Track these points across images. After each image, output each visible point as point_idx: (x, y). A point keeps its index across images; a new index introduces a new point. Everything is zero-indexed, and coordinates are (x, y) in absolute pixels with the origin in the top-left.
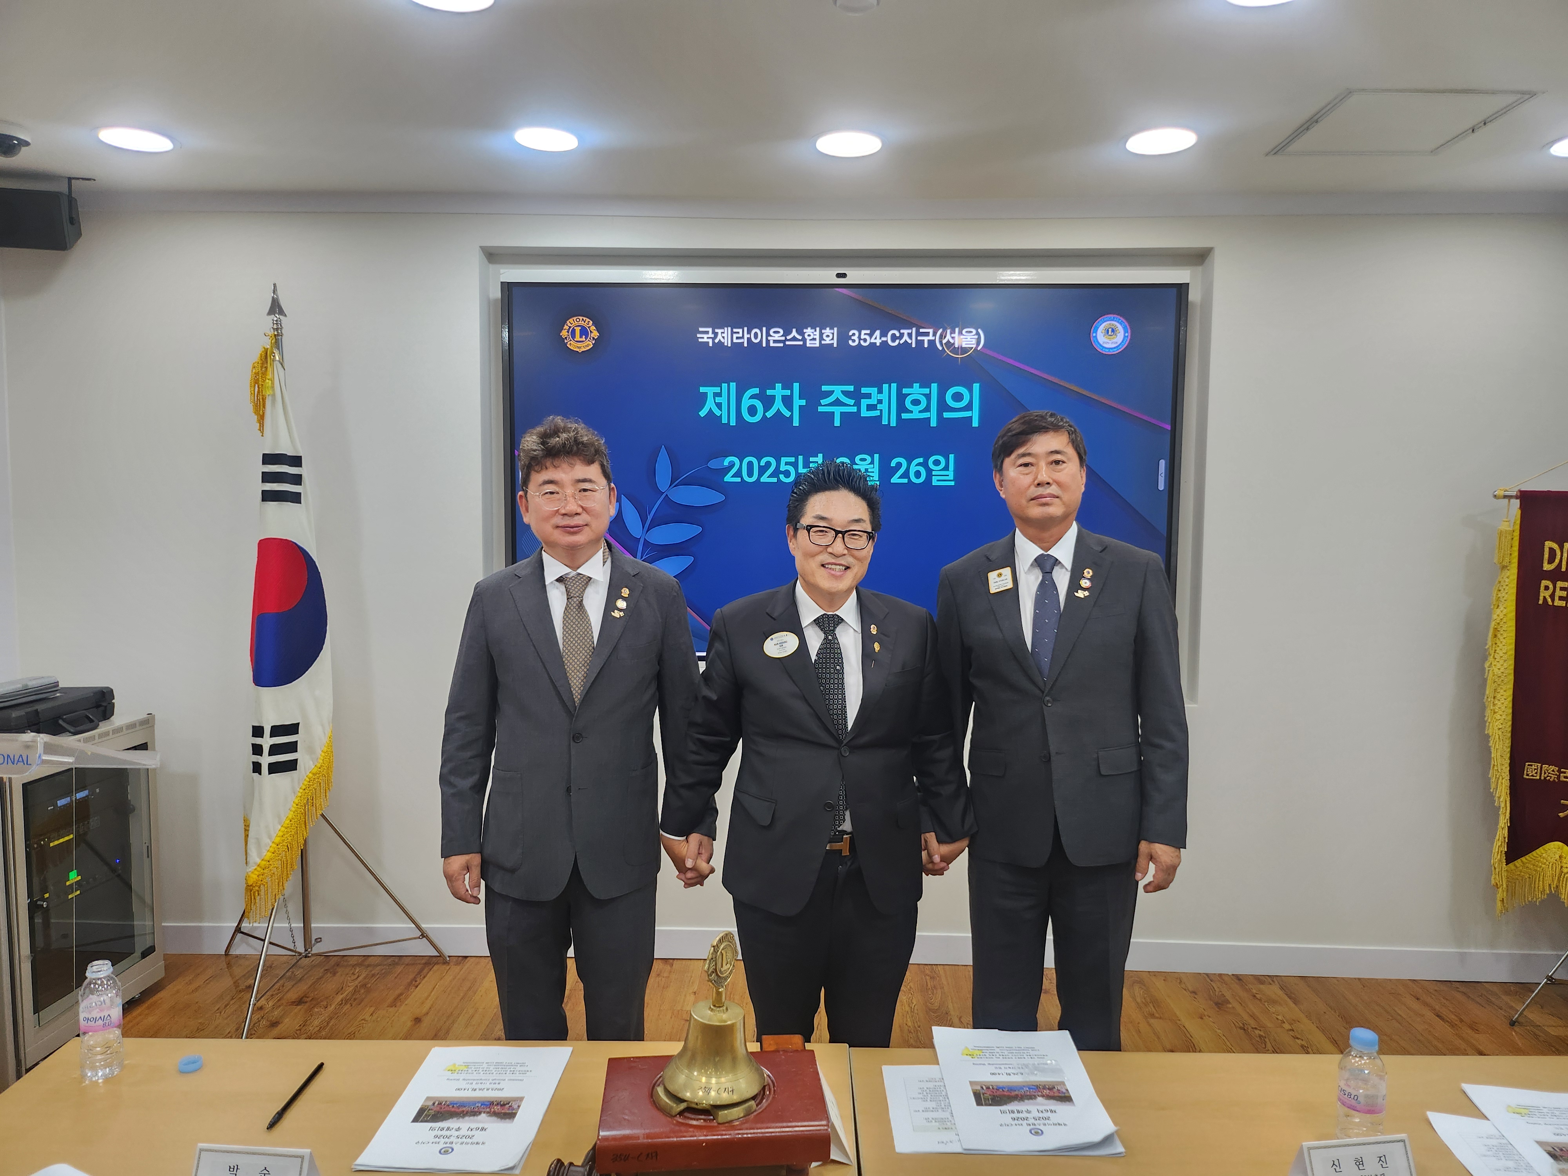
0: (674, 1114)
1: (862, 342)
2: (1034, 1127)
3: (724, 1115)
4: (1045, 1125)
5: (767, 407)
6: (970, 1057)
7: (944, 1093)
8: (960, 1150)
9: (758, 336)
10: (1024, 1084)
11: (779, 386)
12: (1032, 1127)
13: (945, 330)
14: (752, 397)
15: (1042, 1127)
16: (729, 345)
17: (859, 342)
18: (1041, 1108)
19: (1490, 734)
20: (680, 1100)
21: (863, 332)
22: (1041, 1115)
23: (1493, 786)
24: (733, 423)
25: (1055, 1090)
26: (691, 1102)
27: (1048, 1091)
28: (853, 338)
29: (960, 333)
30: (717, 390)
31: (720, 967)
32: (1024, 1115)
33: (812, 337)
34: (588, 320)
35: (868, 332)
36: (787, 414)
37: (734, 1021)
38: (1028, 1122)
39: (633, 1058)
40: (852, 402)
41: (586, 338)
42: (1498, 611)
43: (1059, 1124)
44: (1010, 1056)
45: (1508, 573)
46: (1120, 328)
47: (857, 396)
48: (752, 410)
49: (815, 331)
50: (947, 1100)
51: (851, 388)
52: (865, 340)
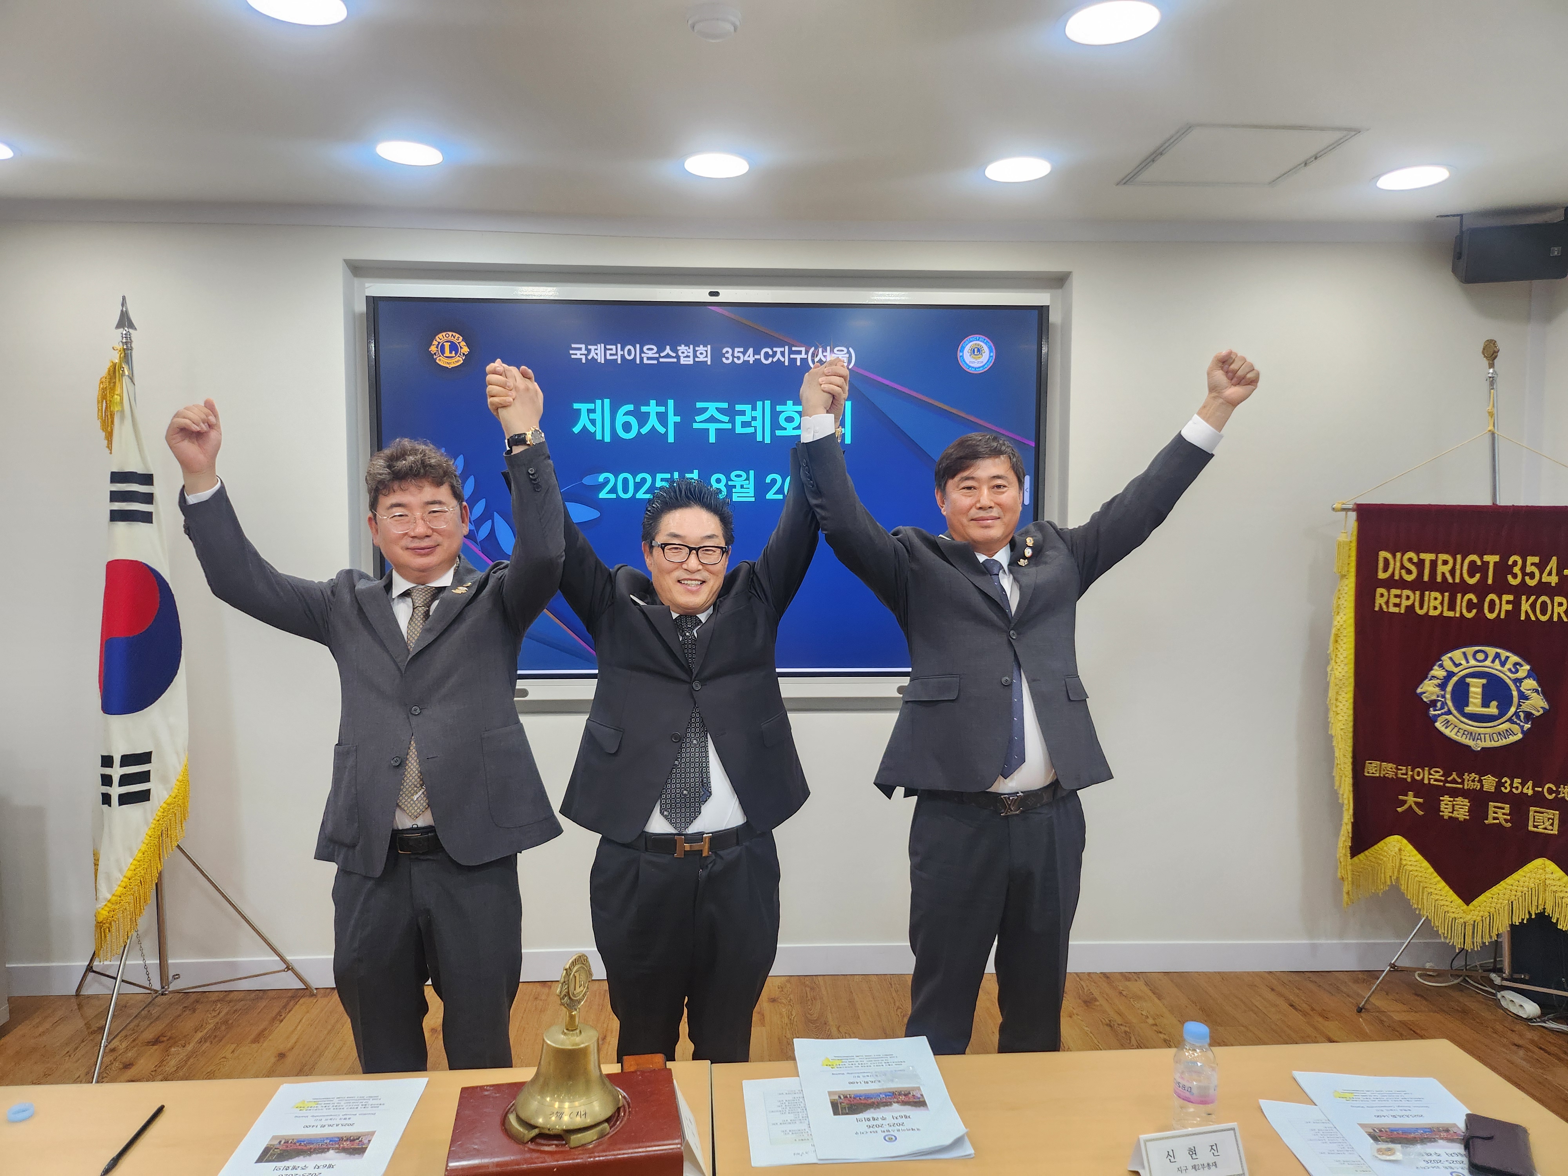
0: (526, 1141)
1: (735, 360)
2: (888, 1133)
3: (576, 1139)
4: (898, 1130)
5: (641, 424)
6: (830, 1067)
7: (802, 1105)
8: (815, 1161)
9: (632, 352)
10: (881, 1092)
11: (653, 402)
12: (886, 1133)
13: (816, 348)
14: (627, 413)
15: (896, 1134)
16: (603, 362)
17: (733, 359)
18: (896, 1114)
19: (1334, 735)
20: (531, 1127)
21: (737, 350)
22: (896, 1121)
23: (1337, 784)
24: (607, 439)
25: (910, 1096)
26: (543, 1128)
27: (904, 1097)
28: (726, 355)
29: (832, 351)
30: (591, 406)
31: (573, 990)
32: (880, 1122)
33: (686, 355)
34: (457, 335)
35: (742, 350)
36: (662, 430)
37: (586, 1044)
38: (883, 1129)
39: (487, 1086)
40: (726, 419)
41: (456, 354)
42: (1338, 618)
43: (912, 1129)
44: (869, 1065)
45: (1346, 582)
46: (985, 349)
47: (731, 413)
48: (627, 427)
49: (689, 348)
50: (805, 1112)
51: (725, 405)
52: (739, 358)
